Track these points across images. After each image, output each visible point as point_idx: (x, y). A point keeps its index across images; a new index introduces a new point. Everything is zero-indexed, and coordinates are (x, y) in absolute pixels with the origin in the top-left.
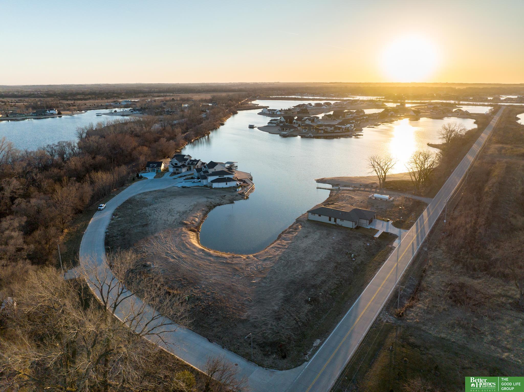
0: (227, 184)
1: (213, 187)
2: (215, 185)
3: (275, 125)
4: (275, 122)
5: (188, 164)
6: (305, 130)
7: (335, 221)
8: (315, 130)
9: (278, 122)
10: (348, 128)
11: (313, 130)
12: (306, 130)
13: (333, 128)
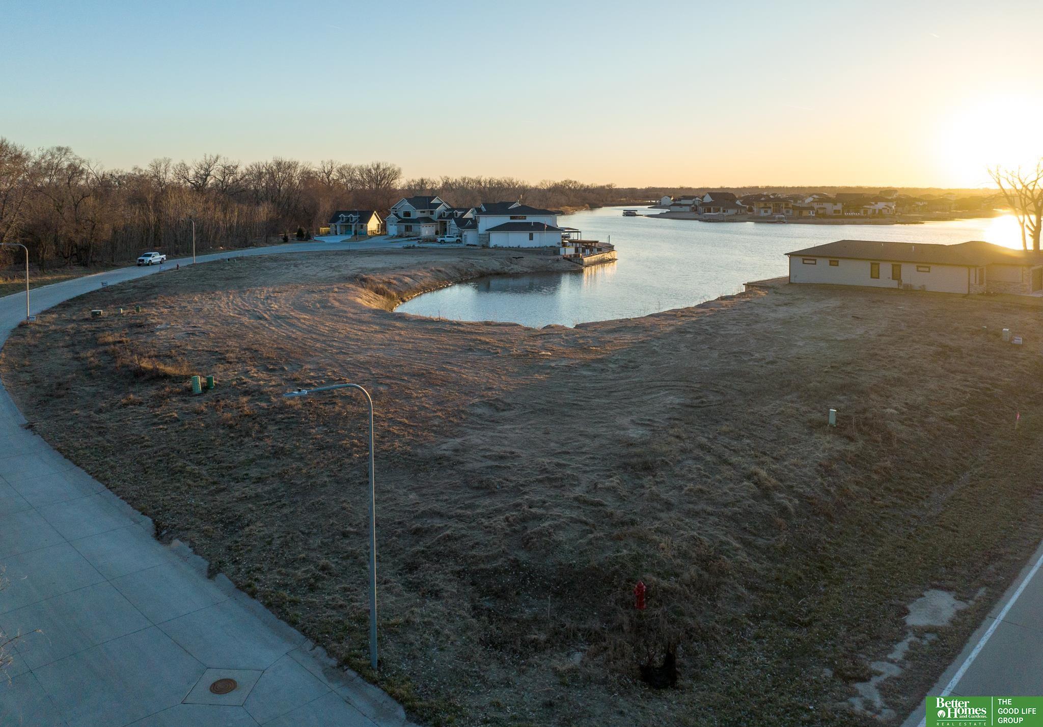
0: (531, 238)
1: (492, 244)
2: (497, 239)
3: (688, 209)
4: (690, 202)
5: (440, 217)
6: (766, 212)
7: (896, 276)
8: (791, 211)
9: (697, 203)
10: (880, 211)
11: (788, 212)
12: (770, 212)
13: (839, 207)
